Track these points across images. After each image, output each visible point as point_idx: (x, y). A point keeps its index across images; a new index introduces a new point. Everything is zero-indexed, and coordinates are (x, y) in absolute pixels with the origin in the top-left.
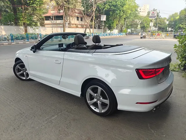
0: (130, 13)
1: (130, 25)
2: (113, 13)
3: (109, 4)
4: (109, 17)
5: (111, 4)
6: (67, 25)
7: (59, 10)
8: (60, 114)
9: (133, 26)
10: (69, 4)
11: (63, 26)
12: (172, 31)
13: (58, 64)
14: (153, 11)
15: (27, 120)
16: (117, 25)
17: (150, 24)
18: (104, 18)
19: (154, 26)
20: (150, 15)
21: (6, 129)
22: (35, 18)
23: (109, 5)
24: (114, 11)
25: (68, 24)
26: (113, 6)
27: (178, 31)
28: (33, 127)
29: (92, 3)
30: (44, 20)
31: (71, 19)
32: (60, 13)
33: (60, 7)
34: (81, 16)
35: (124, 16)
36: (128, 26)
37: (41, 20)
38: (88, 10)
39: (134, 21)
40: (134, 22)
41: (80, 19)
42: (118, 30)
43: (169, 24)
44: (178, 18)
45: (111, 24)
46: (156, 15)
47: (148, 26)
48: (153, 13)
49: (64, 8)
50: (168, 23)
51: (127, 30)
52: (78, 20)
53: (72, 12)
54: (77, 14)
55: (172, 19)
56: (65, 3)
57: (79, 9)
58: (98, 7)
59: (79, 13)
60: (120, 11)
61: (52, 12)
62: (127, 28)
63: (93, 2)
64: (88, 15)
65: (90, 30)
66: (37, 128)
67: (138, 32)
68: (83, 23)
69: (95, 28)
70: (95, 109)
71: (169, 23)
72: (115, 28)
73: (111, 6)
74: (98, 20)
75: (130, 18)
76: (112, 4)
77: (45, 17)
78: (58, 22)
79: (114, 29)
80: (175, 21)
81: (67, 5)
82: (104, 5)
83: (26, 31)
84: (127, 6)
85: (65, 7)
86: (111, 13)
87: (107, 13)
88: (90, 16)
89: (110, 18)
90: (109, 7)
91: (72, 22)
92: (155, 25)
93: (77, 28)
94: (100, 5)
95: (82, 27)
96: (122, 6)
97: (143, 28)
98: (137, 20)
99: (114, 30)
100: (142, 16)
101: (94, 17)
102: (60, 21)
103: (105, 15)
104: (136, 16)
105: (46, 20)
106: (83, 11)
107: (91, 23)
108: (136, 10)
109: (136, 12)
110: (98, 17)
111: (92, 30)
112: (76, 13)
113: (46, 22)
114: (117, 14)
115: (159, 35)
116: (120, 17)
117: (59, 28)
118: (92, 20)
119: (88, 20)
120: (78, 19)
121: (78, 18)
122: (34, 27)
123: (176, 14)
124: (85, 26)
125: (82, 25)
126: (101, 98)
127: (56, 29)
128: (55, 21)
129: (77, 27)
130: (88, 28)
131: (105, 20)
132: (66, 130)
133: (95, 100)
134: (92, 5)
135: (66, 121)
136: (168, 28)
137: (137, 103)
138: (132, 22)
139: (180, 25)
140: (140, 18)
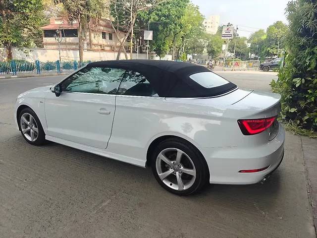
0: (192, 29)
1: (190, 49)
2: (164, 28)
3: (158, 12)
4: (158, 35)
5: (160, 12)
6: (85, 45)
7: (71, 20)
8: (114, 197)
9: (196, 49)
10: (88, 10)
11: (80, 47)
12: (255, 59)
13: (104, 115)
14: (228, 27)
15: (61, 210)
16: (170, 48)
17: (222, 46)
18: (149, 36)
19: (229, 50)
20: (224, 33)
21: (27, 228)
22: (25, 33)
23: (157, 15)
24: (165, 25)
25: (88, 44)
26: (165, 16)
27: (265, 59)
28: (76, 222)
29: (129, 10)
30: (42, 37)
31: (92, 35)
32: (72, 24)
33: (72, 15)
34: (109, 31)
35: (182, 32)
36: (188, 49)
37: (35, 37)
38: (122, 21)
39: (198, 41)
40: (197, 43)
41: (107, 36)
42: (171, 56)
43: (251, 48)
44: (264, 37)
45: (162, 46)
46: (232, 33)
47: (219, 50)
48: (228, 29)
49: (81, 18)
50: (249, 46)
51: (186, 55)
52: (105, 38)
53: (94, 23)
54: (102, 28)
55: (256, 39)
56: (82, 8)
57: (106, 20)
58: (139, 17)
59: (105, 26)
60: (176, 24)
61: (57, 23)
62: (187, 53)
63: (130, 8)
64: (121, 30)
65: (126, 56)
66: (83, 221)
67: (204, 60)
68: (113, 43)
69: (134, 52)
70: (171, 184)
71: (251, 46)
72: (168, 52)
73: (160, 17)
74: (139, 39)
75: (190, 37)
76: (163, 12)
77: (44, 30)
78: (69, 39)
79: (166, 54)
80: (261, 43)
81: (85, 12)
82: (149, 14)
83: (10, 56)
84: (186, 18)
85: (81, 14)
86: (160, 28)
87: (154, 28)
88: (126, 32)
89: (160, 36)
90: (157, 18)
91: (95, 41)
92: (231, 48)
93: (104, 53)
94: (142, 15)
95: (112, 50)
96: (178, 17)
97: (212, 53)
98: (202, 40)
99: (166, 56)
100: (209, 35)
101: (132, 34)
102: (72, 38)
103: (150, 30)
104: (200, 34)
105: (45, 36)
106: (113, 22)
107: (127, 44)
108: (201, 25)
109: (201, 28)
110: (139, 34)
111: (128, 55)
112: (101, 26)
113: (46, 40)
114: (171, 30)
115: (237, 64)
116: (176, 34)
117: (71, 52)
118: (129, 38)
119: (122, 39)
120: (105, 36)
121: (104, 34)
122: (25, 49)
123: (261, 31)
124: (116, 49)
125: (111, 47)
126: (182, 167)
127: (65, 52)
128: (64, 38)
129: (103, 50)
130: (123, 52)
131: (151, 39)
132: (132, 221)
133: (171, 171)
134: (128, 14)
135: (127, 207)
136: (250, 54)
137: (240, 172)
138: (193, 43)
139: (269, 49)
140: (207, 37)
